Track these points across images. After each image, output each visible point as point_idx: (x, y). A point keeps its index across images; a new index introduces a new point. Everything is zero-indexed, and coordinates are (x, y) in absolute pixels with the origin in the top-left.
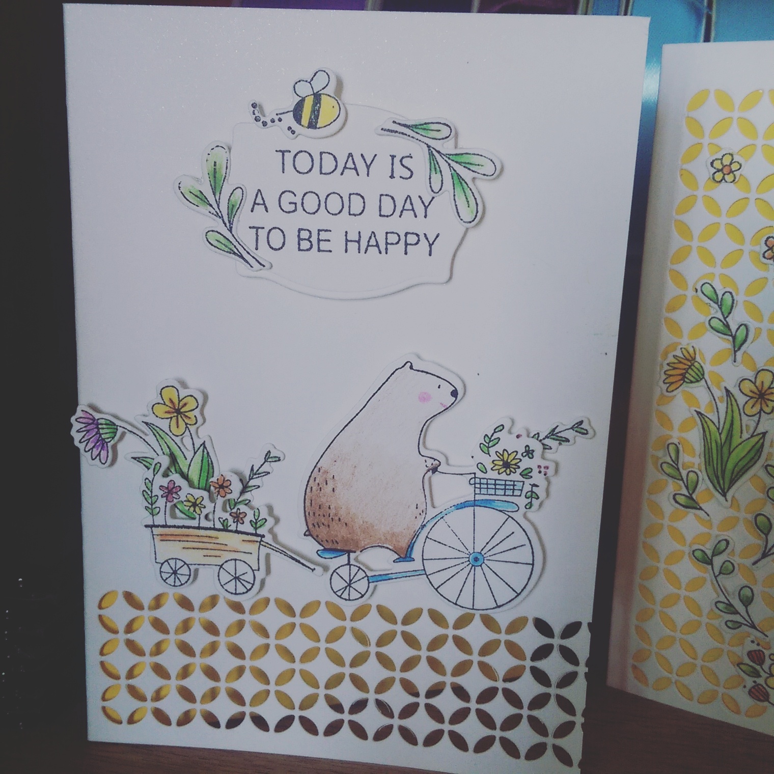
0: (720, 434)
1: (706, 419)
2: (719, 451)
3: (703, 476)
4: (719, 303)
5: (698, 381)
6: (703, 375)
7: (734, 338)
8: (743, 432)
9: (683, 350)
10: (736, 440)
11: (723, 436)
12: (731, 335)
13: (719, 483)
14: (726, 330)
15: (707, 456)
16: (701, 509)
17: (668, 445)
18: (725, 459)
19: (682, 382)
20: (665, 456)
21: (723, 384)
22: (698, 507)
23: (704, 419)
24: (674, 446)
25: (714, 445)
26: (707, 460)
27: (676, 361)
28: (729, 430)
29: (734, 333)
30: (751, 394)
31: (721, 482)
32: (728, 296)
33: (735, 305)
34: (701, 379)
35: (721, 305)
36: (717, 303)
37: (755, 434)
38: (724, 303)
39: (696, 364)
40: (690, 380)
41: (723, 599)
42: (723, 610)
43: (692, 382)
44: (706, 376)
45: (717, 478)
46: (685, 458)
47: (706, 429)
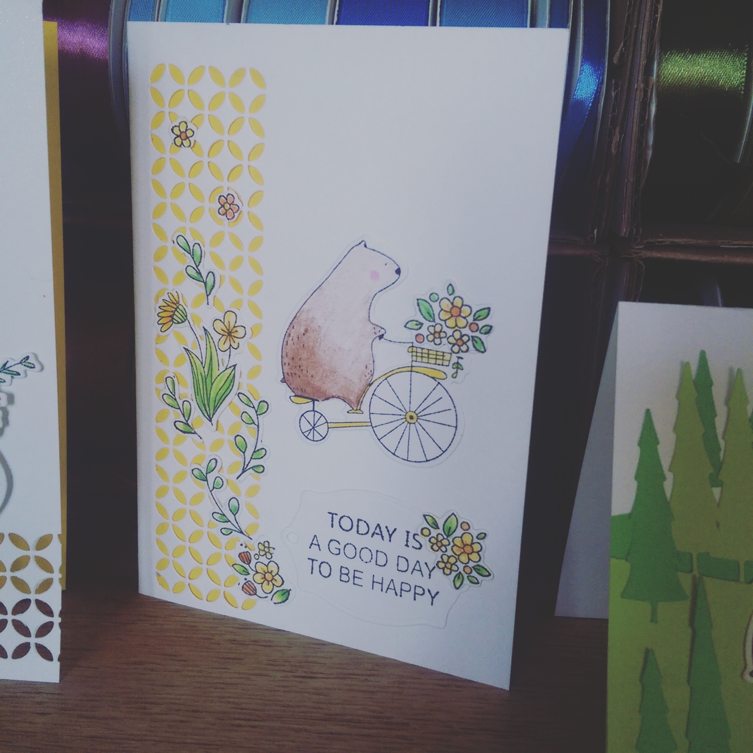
0: (204, 368)
1: (192, 354)
2: (204, 382)
3: (194, 404)
4: (192, 254)
5: (183, 322)
6: (186, 316)
7: (205, 284)
8: (220, 365)
9: (169, 294)
10: (215, 373)
11: (206, 369)
12: (203, 282)
13: (206, 410)
14: (198, 277)
15: (196, 388)
16: (195, 433)
17: (166, 378)
18: (209, 389)
19: (172, 322)
20: (165, 388)
21: (202, 324)
22: (193, 432)
23: (190, 354)
24: (170, 379)
25: (200, 377)
26: (196, 391)
27: (166, 305)
28: (210, 364)
29: (205, 280)
30: (222, 332)
31: (208, 409)
32: (197, 247)
33: (203, 255)
34: (185, 320)
35: (193, 255)
36: (190, 254)
37: (228, 367)
38: (195, 253)
39: (180, 307)
40: (178, 321)
41: (218, 510)
42: (218, 520)
43: (179, 323)
44: (189, 317)
45: (204, 405)
46: (180, 390)
47: (193, 364)
